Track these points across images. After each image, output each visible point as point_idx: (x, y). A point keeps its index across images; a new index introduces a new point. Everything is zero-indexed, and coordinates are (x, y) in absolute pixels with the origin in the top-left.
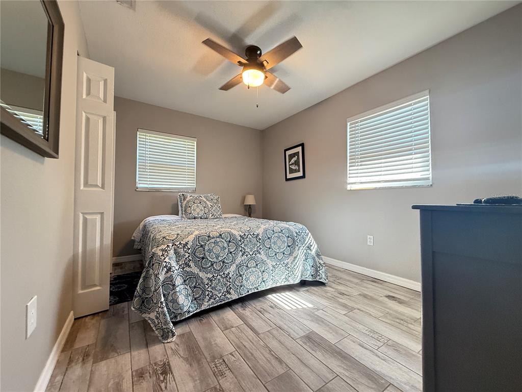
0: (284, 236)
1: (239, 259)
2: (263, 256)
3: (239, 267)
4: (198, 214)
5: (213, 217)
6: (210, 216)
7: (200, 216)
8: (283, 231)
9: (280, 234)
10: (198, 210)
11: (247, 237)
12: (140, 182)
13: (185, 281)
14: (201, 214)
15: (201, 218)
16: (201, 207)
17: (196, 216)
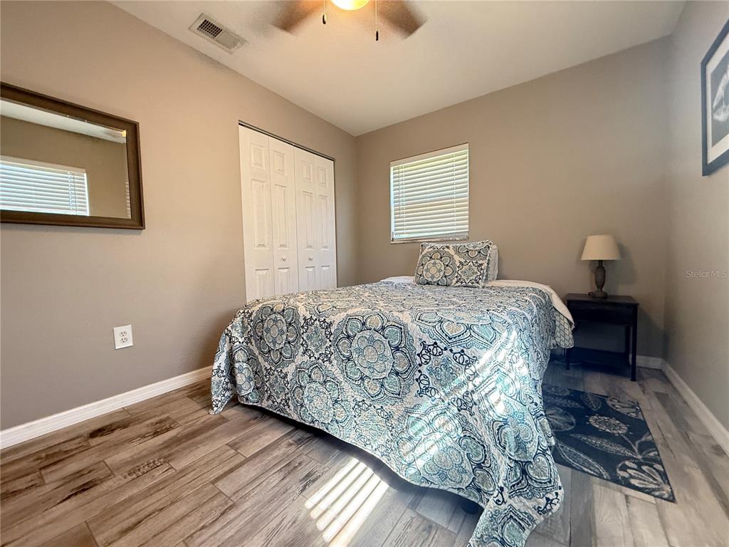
0: (386, 342)
1: (300, 359)
2: (334, 368)
3: (299, 370)
4: (433, 277)
5: (459, 284)
6: (454, 281)
7: (435, 280)
8: (387, 331)
9: (377, 336)
10: (433, 271)
11: (313, 324)
12: (398, 232)
13: (248, 360)
14: (438, 277)
15: (438, 284)
16: (440, 265)
17: (430, 280)
